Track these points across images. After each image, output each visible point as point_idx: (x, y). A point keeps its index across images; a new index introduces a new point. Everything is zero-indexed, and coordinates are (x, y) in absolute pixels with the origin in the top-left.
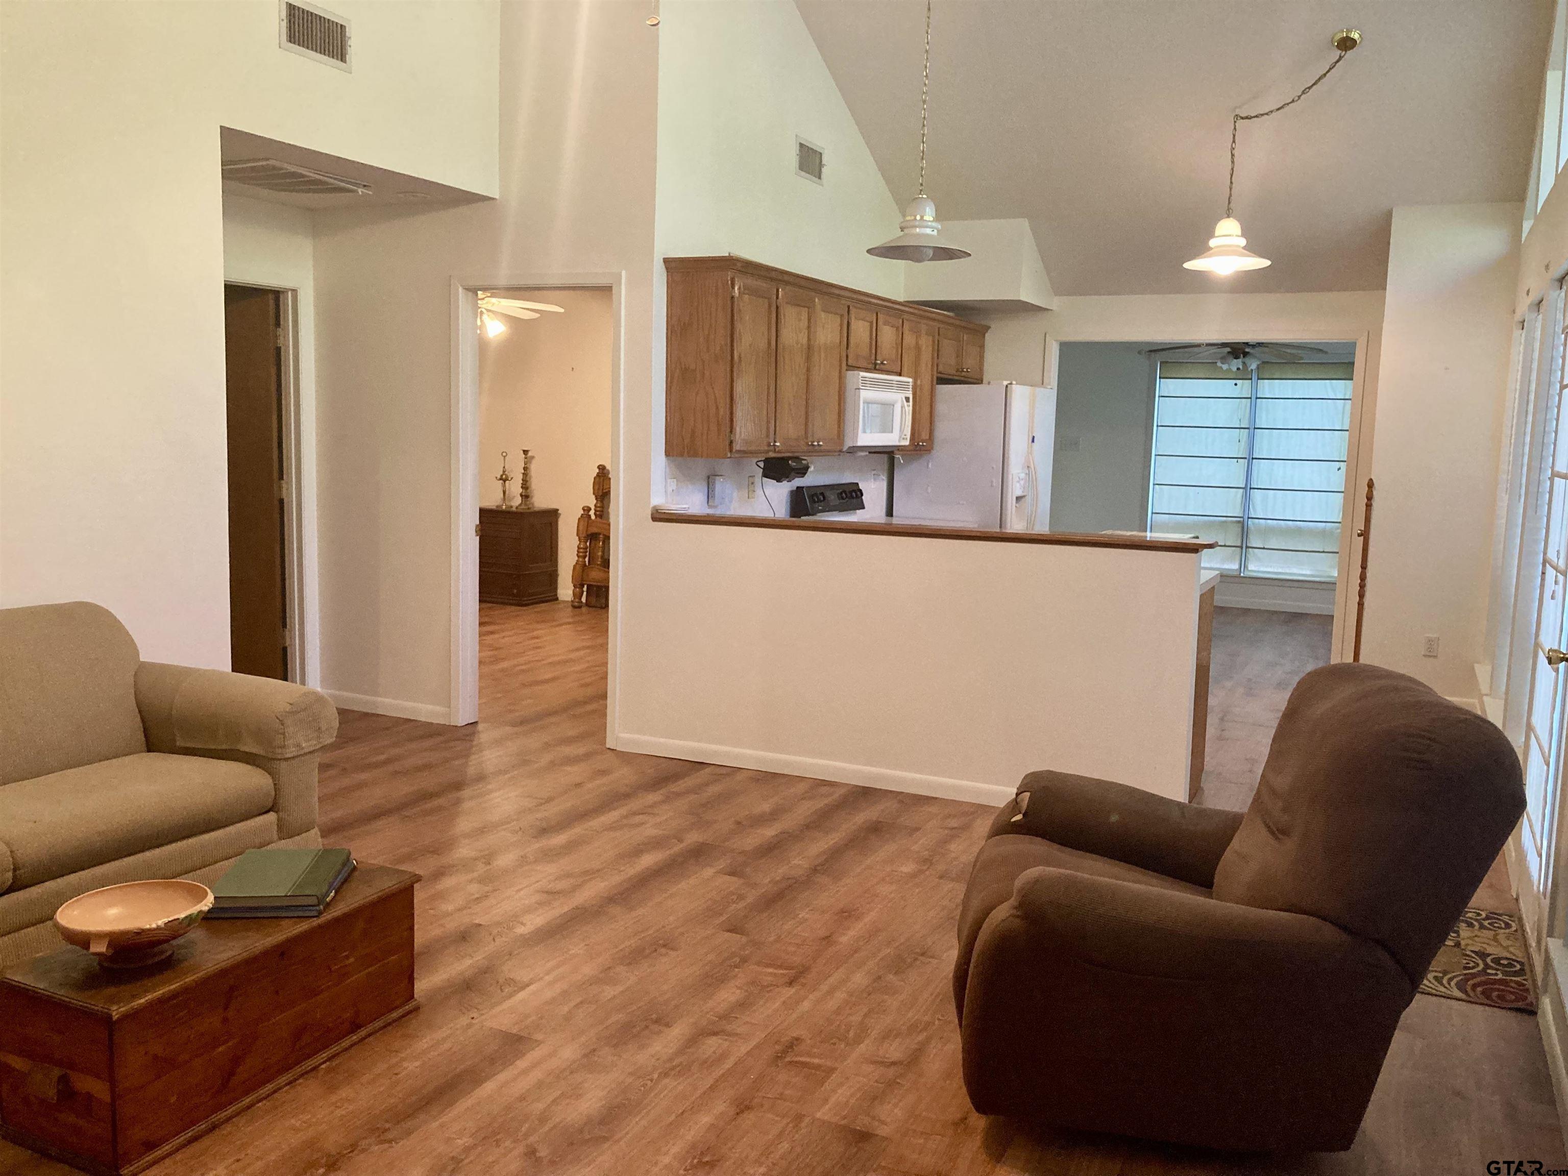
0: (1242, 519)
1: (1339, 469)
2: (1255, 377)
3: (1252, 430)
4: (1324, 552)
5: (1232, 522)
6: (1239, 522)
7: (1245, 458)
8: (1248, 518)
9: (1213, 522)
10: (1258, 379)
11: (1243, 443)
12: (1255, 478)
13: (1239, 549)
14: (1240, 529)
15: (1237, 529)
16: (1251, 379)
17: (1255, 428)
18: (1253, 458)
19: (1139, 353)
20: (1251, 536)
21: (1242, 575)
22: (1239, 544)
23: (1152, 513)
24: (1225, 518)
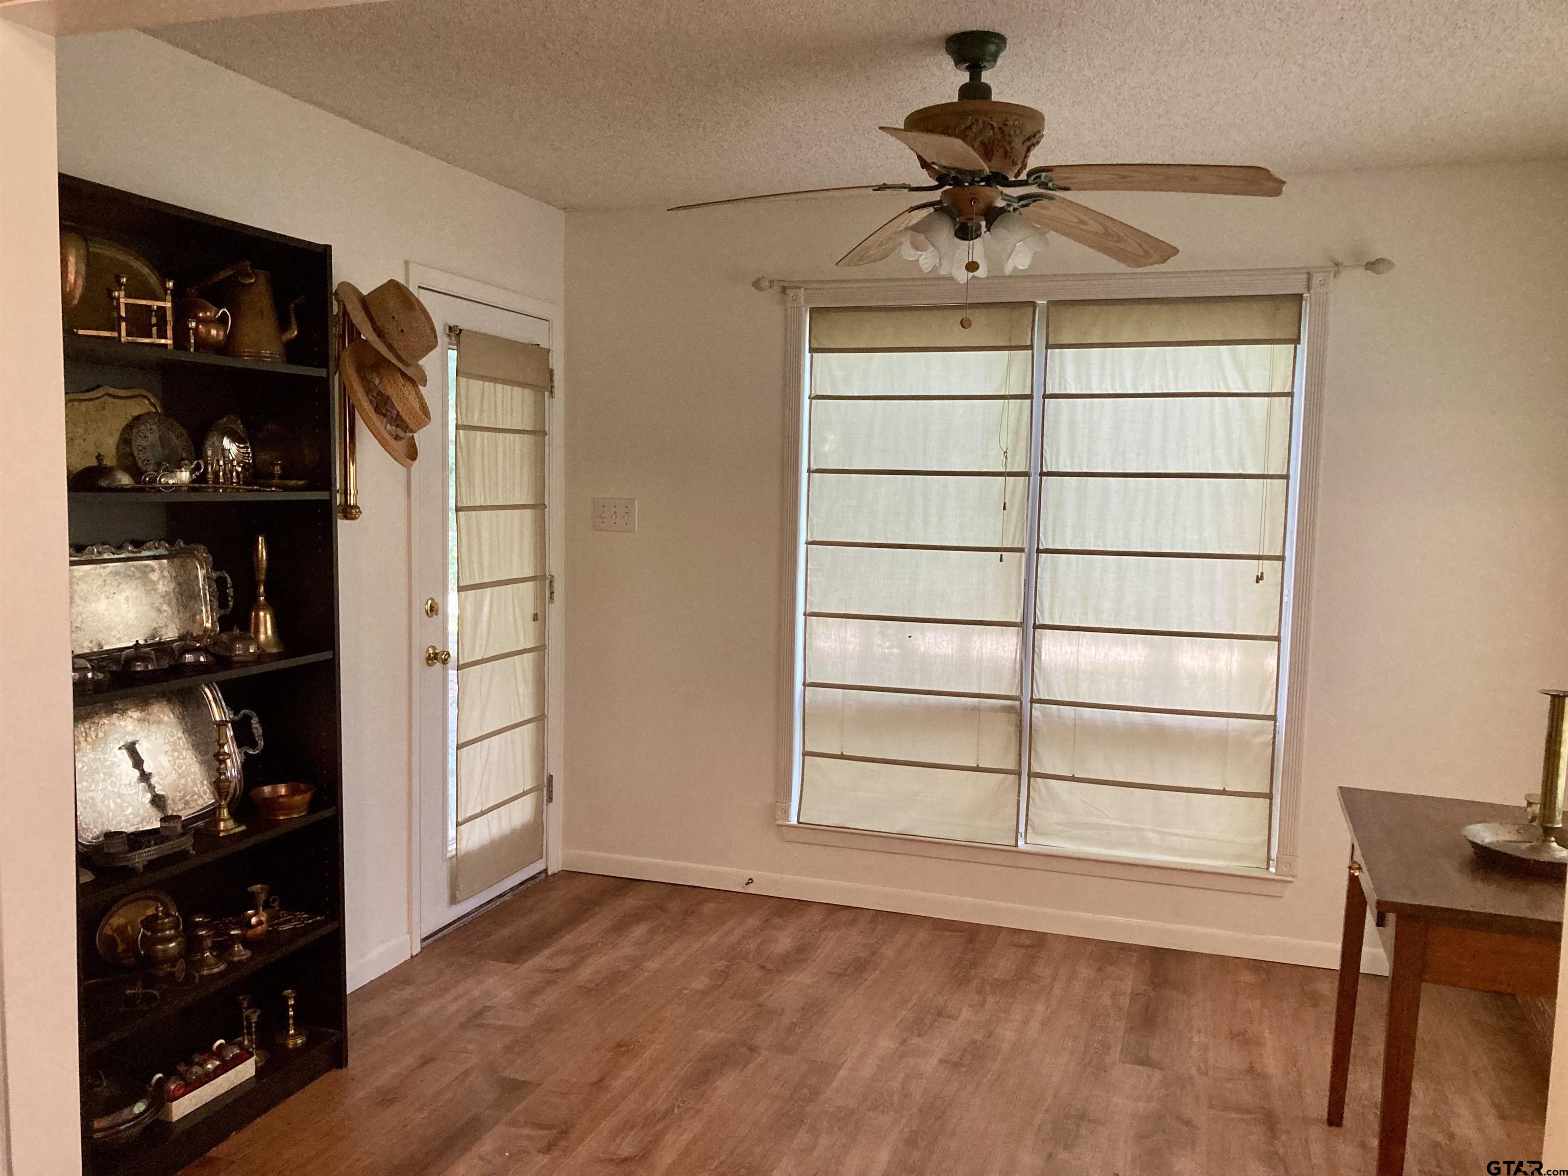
0: (1017, 703)
1: (1259, 579)
2: (1039, 343)
3: (1035, 478)
4: (1223, 792)
5: (993, 709)
6: (1009, 710)
7: (1021, 550)
8: (1033, 701)
9: (949, 708)
10: (1048, 347)
11: (1014, 513)
12: (1047, 604)
13: (1012, 777)
14: (1012, 729)
15: (1004, 728)
16: (1031, 347)
17: (1042, 474)
18: (1039, 551)
19: (756, 284)
20: (1039, 747)
21: (1021, 843)
22: (1011, 765)
23: (805, 685)
24: (976, 700)
